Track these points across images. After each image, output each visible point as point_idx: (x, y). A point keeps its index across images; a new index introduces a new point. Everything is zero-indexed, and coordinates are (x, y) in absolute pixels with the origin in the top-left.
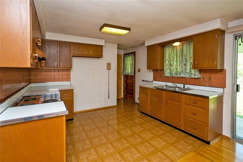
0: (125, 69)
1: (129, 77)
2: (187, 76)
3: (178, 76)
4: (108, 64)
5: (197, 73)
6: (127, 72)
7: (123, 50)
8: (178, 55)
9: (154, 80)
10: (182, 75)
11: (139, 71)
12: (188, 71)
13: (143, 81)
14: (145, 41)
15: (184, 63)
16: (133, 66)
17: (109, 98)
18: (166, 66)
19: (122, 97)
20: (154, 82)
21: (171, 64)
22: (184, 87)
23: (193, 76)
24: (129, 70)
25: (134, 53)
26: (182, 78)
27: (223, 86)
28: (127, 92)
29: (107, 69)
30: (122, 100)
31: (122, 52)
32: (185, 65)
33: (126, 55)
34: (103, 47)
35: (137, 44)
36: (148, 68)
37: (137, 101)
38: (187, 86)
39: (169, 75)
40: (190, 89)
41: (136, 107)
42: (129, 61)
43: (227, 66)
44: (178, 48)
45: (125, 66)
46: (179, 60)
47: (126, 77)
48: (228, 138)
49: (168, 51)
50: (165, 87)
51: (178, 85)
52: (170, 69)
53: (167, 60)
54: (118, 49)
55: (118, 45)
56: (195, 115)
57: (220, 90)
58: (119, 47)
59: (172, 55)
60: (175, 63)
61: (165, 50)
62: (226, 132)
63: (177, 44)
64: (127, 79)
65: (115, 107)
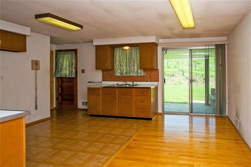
0: (59, 70)
1: (65, 80)
2: (135, 74)
3: (128, 75)
5: (142, 72)
6: (62, 74)
7: (55, 45)
8: (128, 57)
9: (103, 81)
10: (131, 74)
11: (83, 71)
12: (136, 71)
13: (89, 82)
14: (94, 40)
15: (133, 64)
16: (74, 66)
17: (36, 108)
18: (116, 66)
19: (55, 106)
20: (103, 82)
21: (121, 65)
22: (133, 84)
23: (139, 75)
24: (66, 72)
25: (75, 51)
26: (131, 76)
27: (158, 81)
28: (62, 100)
29: (32, 69)
30: (55, 110)
31: (55, 48)
32: (133, 65)
33: (61, 52)
34: (27, 38)
35: (81, 41)
36: (97, 68)
37: (80, 106)
38: (135, 83)
39: (119, 75)
40: (137, 85)
41: (80, 114)
42: (66, 62)
43: (159, 68)
44: (128, 52)
45: (60, 66)
46: (128, 61)
48: (161, 114)
49: (118, 53)
50: (116, 86)
51: (128, 83)
52: (120, 69)
53: (118, 61)
54: (51, 43)
55: (51, 37)
56: (142, 102)
57: (156, 83)
58: (53, 41)
59: (122, 57)
60: (125, 64)
61: (115, 51)
62: (160, 111)
63: (126, 48)
64: (62, 82)
65: (49, 119)
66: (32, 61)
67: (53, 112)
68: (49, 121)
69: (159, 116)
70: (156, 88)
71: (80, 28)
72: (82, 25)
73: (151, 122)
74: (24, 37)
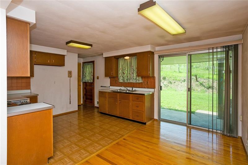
0: (84, 77)
1: (88, 84)
2: (134, 81)
3: (129, 82)
4: (69, 72)
5: (140, 79)
6: (86, 80)
7: (82, 59)
8: (128, 66)
9: (110, 86)
10: (131, 81)
11: (98, 78)
12: (135, 78)
13: (102, 86)
15: (132, 72)
16: (92, 74)
17: (70, 103)
18: (120, 74)
19: (82, 103)
20: (111, 87)
21: (123, 73)
22: (132, 90)
23: (138, 82)
24: (88, 78)
25: (93, 62)
26: (131, 83)
27: (154, 88)
28: (86, 99)
29: (68, 77)
30: (82, 105)
31: (82, 61)
32: (133, 73)
33: (85, 64)
34: (65, 57)
35: (96, 55)
36: (106, 75)
37: (96, 105)
38: (134, 89)
39: (122, 81)
40: (136, 91)
41: (96, 110)
42: (88, 69)
43: (156, 75)
44: (128, 61)
45: (85, 74)
46: (129, 70)
47: (85, 84)
48: (156, 120)
49: (121, 62)
50: (119, 91)
51: (129, 88)
52: (122, 76)
53: (121, 69)
54: (78, 57)
55: (78, 54)
56: (137, 107)
57: (152, 90)
58: (80, 56)
59: (124, 65)
60: (126, 72)
61: (119, 61)
62: (156, 117)
63: (127, 58)
64: (86, 85)
65: (77, 112)
66: (68, 71)
67: (81, 107)
68: (77, 113)
69: (155, 122)
70: (153, 95)
71: (90, 47)
72: (92, 44)
73: (144, 126)
74: (64, 56)
